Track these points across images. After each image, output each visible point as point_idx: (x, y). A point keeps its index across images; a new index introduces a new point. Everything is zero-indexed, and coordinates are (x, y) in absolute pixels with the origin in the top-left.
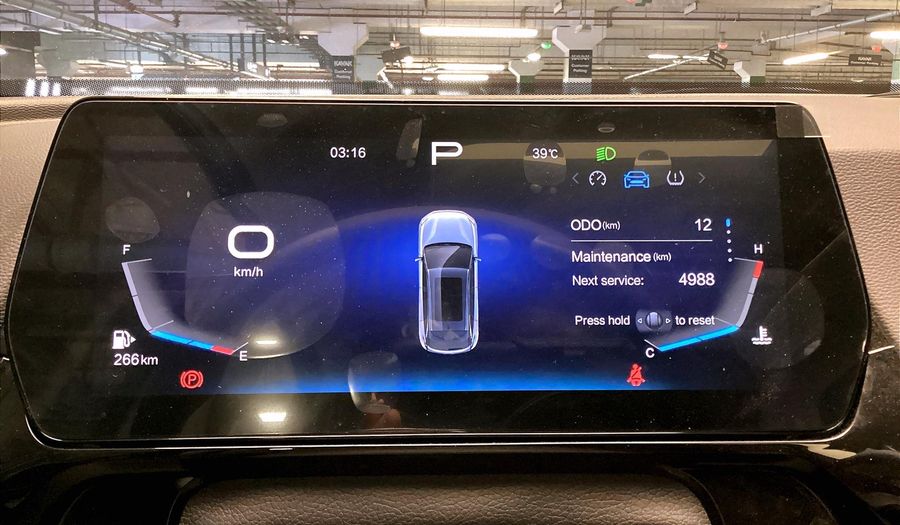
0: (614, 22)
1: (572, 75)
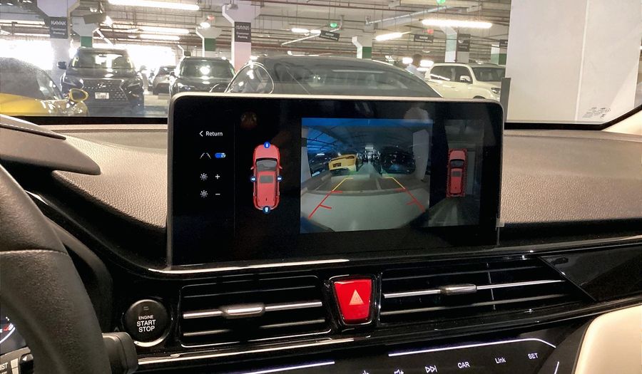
0: (265, 4)
1: (237, 40)
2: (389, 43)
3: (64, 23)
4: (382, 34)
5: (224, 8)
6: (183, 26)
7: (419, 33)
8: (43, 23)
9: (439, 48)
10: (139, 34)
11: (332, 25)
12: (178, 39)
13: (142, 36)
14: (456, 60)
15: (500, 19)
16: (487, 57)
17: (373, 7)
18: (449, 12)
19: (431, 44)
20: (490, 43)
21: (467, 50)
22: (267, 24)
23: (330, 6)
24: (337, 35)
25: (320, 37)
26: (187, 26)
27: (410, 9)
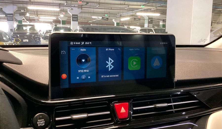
0: (83, 8)
1: (73, 21)
2: (125, 21)
3: (12, 16)
4: (123, 18)
5: (68, 10)
6: (54, 16)
7: (135, 18)
8: (5, 16)
9: (142, 23)
10: (39, 19)
11: (106, 15)
12: (52, 20)
13: (40, 20)
14: (148, 27)
15: (163, 12)
16: (158, 26)
17: (120, 9)
18: (145, 10)
19: (140, 21)
20: (159, 21)
21: (152, 23)
22: (84, 15)
23: (105, 9)
24: (107, 19)
25: (102, 19)
26: (55, 16)
27: (132, 10)
